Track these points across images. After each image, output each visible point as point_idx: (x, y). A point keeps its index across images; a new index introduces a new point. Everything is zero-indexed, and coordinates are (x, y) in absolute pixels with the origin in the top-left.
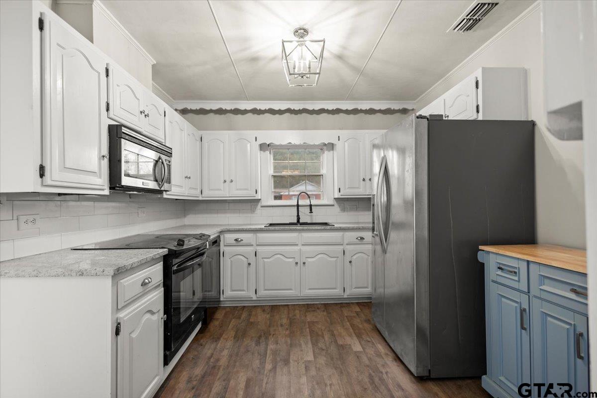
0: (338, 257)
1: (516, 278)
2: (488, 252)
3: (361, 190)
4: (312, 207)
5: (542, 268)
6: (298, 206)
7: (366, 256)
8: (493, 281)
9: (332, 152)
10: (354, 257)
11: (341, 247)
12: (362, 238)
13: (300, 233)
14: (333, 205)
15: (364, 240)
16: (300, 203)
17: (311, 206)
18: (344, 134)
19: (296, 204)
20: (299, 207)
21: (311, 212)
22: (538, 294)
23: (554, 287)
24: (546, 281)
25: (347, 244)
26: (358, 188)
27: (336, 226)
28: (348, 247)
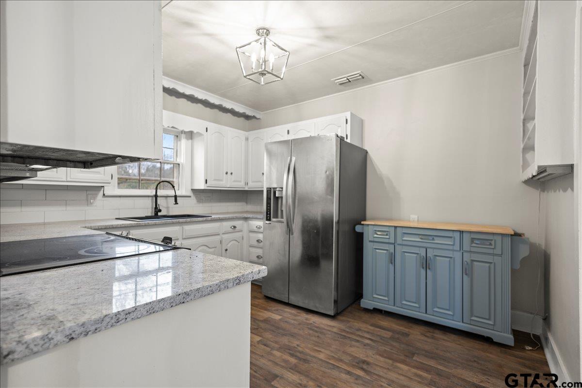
0: (216, 247)
1: (388, 237)
2: (368, 225)
3: (224, 182)
4: (178, 198)
5: (404, 229)
6: (156, 196)
7: (237, 243)
8: (370, 241)
9: (190, 141)
10: (229, 245)
11: (218, 238)
12: (235, 227)
13: (181, 225)
14: (190, 197)
15: (237, 229)
16: (158, 194)
17: (176, 197)
18: (212, 126)
19: (154, 194)
20: (158, 198)
21: (176, 203)
22: (401, 243)
23: (411, 238)
24: (406, 235)
25: (223, 234)
26: (222, 180)
27: (213, 217)
28: (224, 236)
